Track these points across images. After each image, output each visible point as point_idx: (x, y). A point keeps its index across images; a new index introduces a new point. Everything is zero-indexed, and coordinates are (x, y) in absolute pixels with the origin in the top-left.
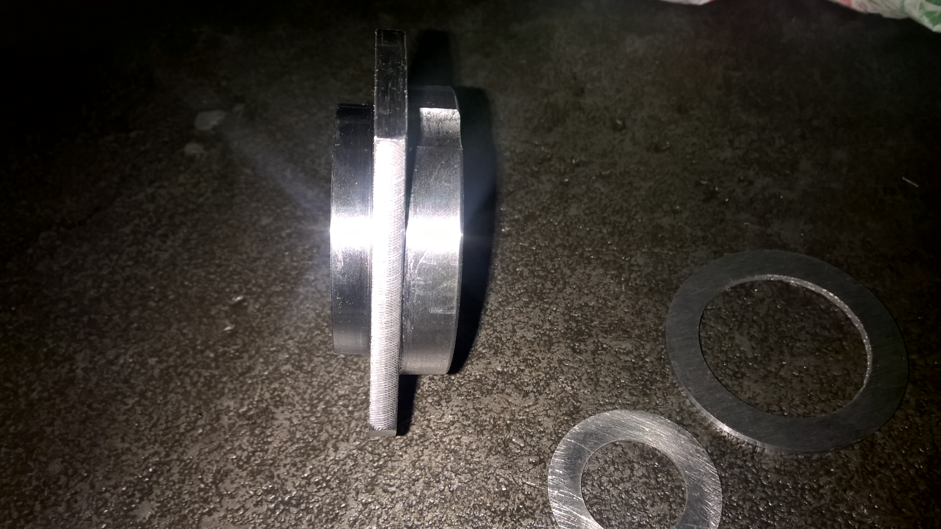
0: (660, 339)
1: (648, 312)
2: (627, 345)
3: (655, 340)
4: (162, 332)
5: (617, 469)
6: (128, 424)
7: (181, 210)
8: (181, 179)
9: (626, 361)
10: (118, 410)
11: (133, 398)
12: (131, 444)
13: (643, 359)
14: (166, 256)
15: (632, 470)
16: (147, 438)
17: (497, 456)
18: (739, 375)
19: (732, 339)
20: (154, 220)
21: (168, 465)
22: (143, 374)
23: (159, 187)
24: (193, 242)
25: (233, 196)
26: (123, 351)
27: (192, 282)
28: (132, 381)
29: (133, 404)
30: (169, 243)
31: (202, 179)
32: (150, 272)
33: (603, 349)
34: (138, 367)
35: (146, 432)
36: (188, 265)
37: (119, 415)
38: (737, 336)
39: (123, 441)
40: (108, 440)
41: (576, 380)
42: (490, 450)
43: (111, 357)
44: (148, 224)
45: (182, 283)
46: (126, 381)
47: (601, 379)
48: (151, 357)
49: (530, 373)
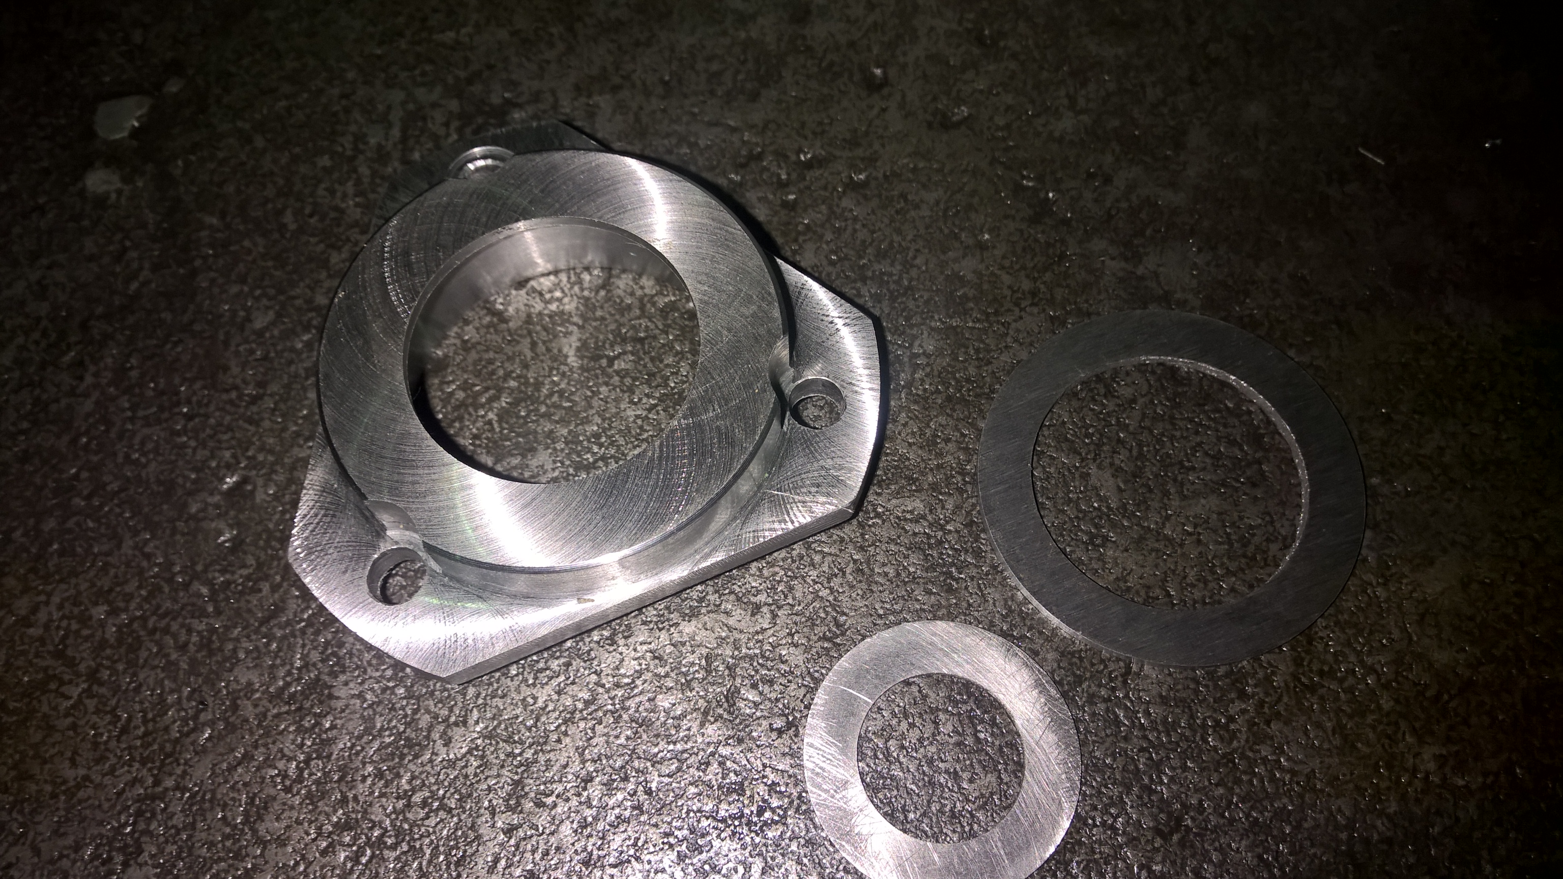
0: (969, 488)
1: (947, 440)
2: (917, 505)
3: (961, 491)
4: (108, 554)
5: (912, 725)
6: (78, 734)
7: (100, 310)
8: (89, 245)
9: (915, 534)
10: (55, 709)
11: (77, 685)
12: (89, 768)
13: (942, 528)
14: (88, 405)
15: (936, 723)
16: (116, 755)
17: (718, 724)
18: (1098, 541)
19: (1085, 476)
21: (162, 800)
22: (87, 639)
23: (49, 267)
24: (134, 374)
25: (194, 273)
26: (43, 598)
27: (144, 454)
28: (69, 652)
29: (80, 695)
30: (89, 380)
31: (128, 243)
32: (66, 439)
33: (878, 515)
34: (74, 626)
35: (113, 744)
36: (132, 420)
37: (58, 718)
38: (1093, 470)
39: (74, 764)
40: (48, 766)
41: (836, 576)
42: (706, 713)
43: (23, 612)
44: (43, 344)
45: (127, 456)
46: (59, 655)
47: (876, 570)
48: (96, 604)
49: (760, 570)
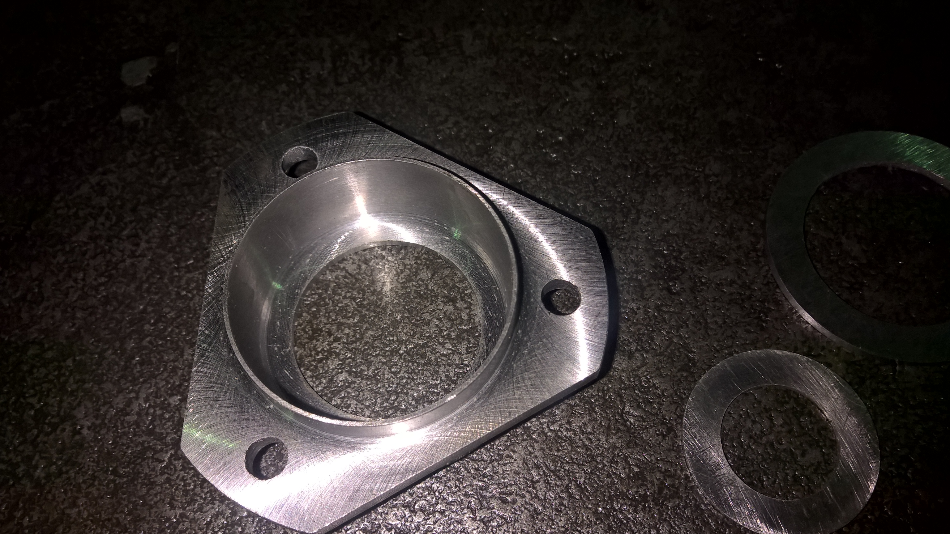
20: (114, 219)
27: (190, 291)
33: (703, 284)
42: (609, 428)
